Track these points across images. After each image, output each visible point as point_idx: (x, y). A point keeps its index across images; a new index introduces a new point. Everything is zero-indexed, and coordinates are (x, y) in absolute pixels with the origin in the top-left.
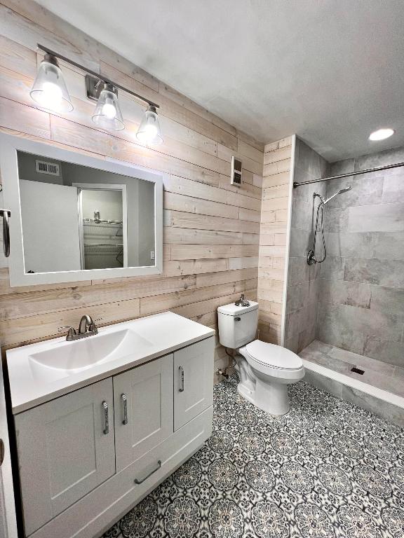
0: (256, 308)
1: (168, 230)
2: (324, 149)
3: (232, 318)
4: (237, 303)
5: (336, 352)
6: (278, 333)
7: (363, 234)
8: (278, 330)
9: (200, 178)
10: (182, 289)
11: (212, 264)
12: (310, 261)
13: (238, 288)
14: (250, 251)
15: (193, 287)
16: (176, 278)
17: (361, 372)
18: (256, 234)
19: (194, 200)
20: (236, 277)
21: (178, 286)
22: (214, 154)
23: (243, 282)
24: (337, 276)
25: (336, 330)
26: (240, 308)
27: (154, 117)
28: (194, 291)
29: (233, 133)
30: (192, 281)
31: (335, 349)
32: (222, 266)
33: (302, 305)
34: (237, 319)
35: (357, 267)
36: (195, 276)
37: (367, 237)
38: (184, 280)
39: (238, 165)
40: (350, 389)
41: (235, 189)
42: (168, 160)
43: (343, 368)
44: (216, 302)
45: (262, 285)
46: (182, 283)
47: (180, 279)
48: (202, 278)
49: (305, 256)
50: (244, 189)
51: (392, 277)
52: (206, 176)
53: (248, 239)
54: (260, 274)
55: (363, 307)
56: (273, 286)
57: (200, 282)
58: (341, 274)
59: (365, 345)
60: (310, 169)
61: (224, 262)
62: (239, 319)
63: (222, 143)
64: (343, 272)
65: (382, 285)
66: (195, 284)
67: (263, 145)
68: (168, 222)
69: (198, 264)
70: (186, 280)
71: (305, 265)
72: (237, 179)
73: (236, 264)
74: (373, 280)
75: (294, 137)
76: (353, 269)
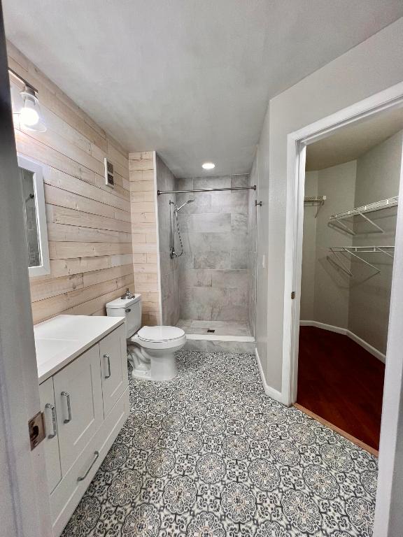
0: (139, 299)
1: (52, 226)
2: (174, 167)
3: (124, 310)
4: (123, 297)
5: (196, 323)
6: (157, 318)
7: (203, 234)
8: (157, 315)
9: (78, 174)
10: (72, 289)
11: (97, 261)
12: (172, 256)
13: (120, 284)
14: (126, 248)
15: (81, 287)
16: (65, 278)
17: (213, 331)
18: (129, 233)
19: (74, 196)
20: (117, 274)
21: (66, 286)
22: (89, 152)
23: (123, 277)
24: (190, 266)
25: (193, 307)
26: (127, 301)
27: (33, 101)
28: (82, 290)
29: (104, 136)
30: (80, 280)
31: (194, 322)
32: (105, 263)
33: (170, 292)
34: (128, 310)
35: (202, 258)
36: (82, 275)
37: (206, 236)
38: (72, 280)
39: (110, 167)
40: (211, 342)
41: (109, 189)
42: (44, 149)
43: (202, 332)
44: (103, 299)
45: (138, 279)
46: (69, 283)
47: (68, 280)
48: (88, 276)
49: (169, 252)
50: (116, 190)
51: (222, 262)
52: (83, 174)
53: (124, 237)
54: (136, 269)
55: (208, 286)
56: (148, 278)
57: (87, 280)
58: (192, 265)
59: (212, 313)
60: (166, 181)
61: (106, 259)
62: (129, 310)
63: (95, 143)
64: (193, 263)
65: (218, 269)
66: (83, 283)
67: (128, 152)
68: (52, 218)
69: (84, 263)
70: (74, 280)
71: (169, 259)
72: (111, 180)
73: (116, 261)
74: (212, 267)
75: (154, 152)
76: (200, 260)
